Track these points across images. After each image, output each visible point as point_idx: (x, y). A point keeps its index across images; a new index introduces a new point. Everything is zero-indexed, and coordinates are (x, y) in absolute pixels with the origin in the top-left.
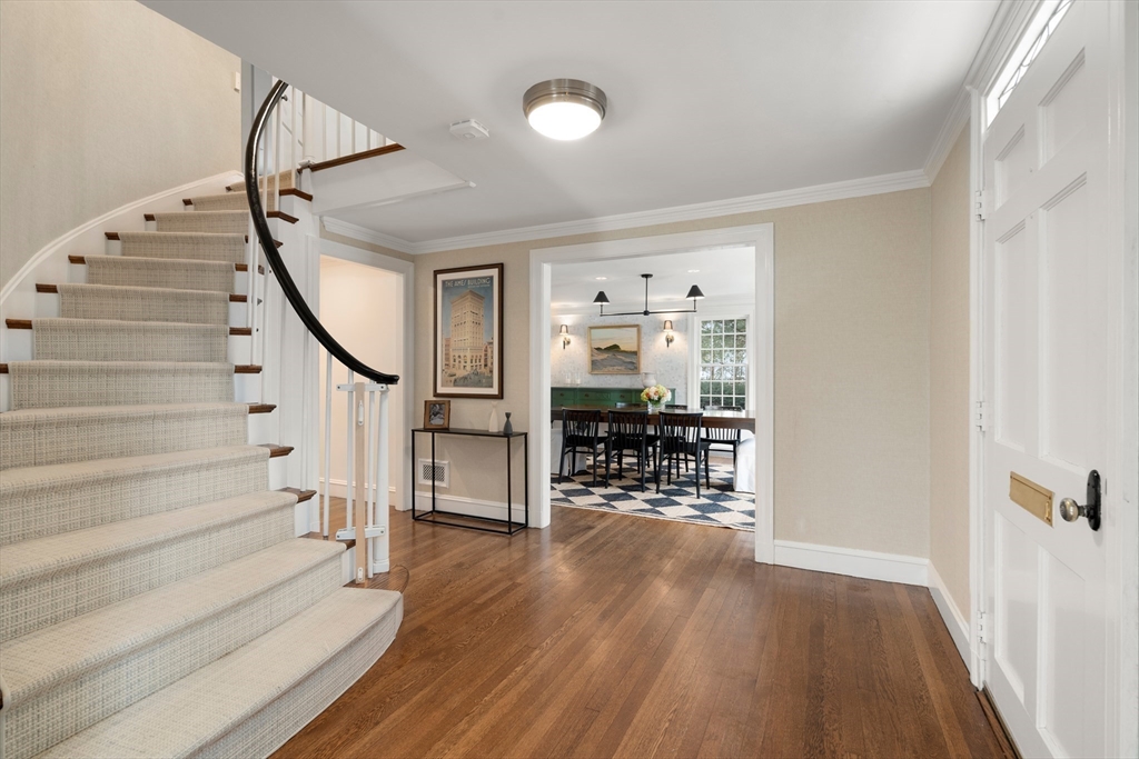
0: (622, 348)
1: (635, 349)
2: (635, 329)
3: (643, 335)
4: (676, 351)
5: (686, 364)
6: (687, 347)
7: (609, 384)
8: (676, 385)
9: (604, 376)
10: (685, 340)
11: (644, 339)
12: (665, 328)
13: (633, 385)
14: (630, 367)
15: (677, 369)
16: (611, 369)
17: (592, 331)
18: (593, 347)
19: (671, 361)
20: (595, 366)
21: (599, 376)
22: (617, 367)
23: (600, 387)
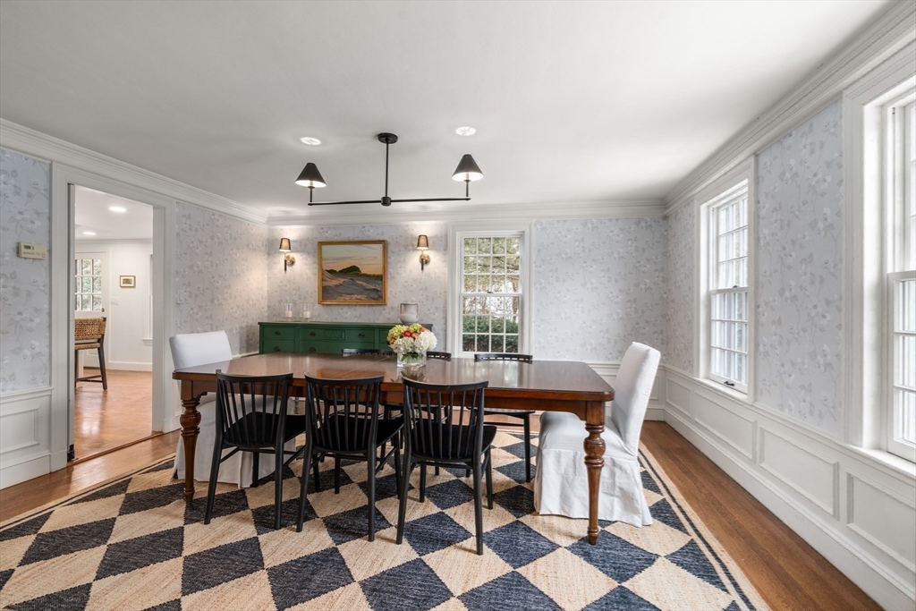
0: (364, 270)
1: (379, 272)
2: (380, 247)
3: (390, 254)
4: (433, 275)
5: (445, 292)
6: (446, 270)
7: (346, 318)
8: (433, 320)
9: (339, 308)
10: (445, 261)
11: (392, 259)
12: (418, 245)
13: (378, 319)
14: (373, 295)
15: (433, 299)
16: (348, 298)
17: (323, 247)
18: (325, 268)
19: (426, 289)
20: (326, 294)
21: (332, 307)
22: (356, 296)
23: (334, 321)
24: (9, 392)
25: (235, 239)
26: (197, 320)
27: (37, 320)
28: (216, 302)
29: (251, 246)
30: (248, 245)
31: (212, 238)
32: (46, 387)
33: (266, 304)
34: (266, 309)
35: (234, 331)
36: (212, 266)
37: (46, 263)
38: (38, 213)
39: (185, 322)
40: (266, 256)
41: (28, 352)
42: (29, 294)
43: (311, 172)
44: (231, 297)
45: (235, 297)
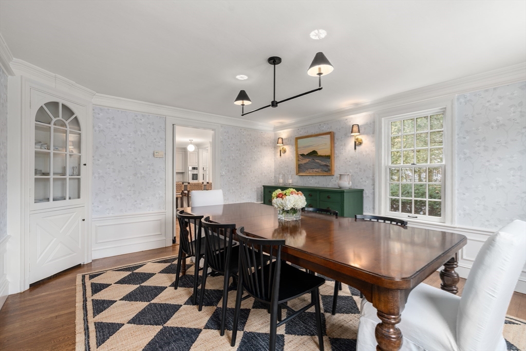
0: (319, 153)
1: (328, 153)
2: (329, 136)
3: (335, 141)
4: (364, 153)
5: (373, 165)
6: (374, 149)
7: (311, 184)
8: (365, 186)
9: (307, 177)
10: (373, 142)
11: (337, 144)
12: (352, 132)
13: (328, 185)
14: (325, 169)
15: (364, 171)
16: (311, 171)
17: (298, 140)
18: (300, 153)
19: (359, 163)
20: (300, 168)
21: (304, 177)
22: (315, 170)
23: (305, 185)
24: (151, 212)
25: (254, 141)
26: (232, 184)
27: (161, 183)
28: (243, 174)
29: (263, 144)
30: (261, 144)
31: (240, 141)
32: (164, 211)
33: (273, 175)
34: (273, 178)
35: (253, 190)
36: (240, 156)
37: (164, 159)
38: (161, 138)
39: (226, 184)
40: (273, 149)
41: (157, 196)
42: (158, 172)
43: (243, 96)
44: (251, 172)
45: (254, 172)
